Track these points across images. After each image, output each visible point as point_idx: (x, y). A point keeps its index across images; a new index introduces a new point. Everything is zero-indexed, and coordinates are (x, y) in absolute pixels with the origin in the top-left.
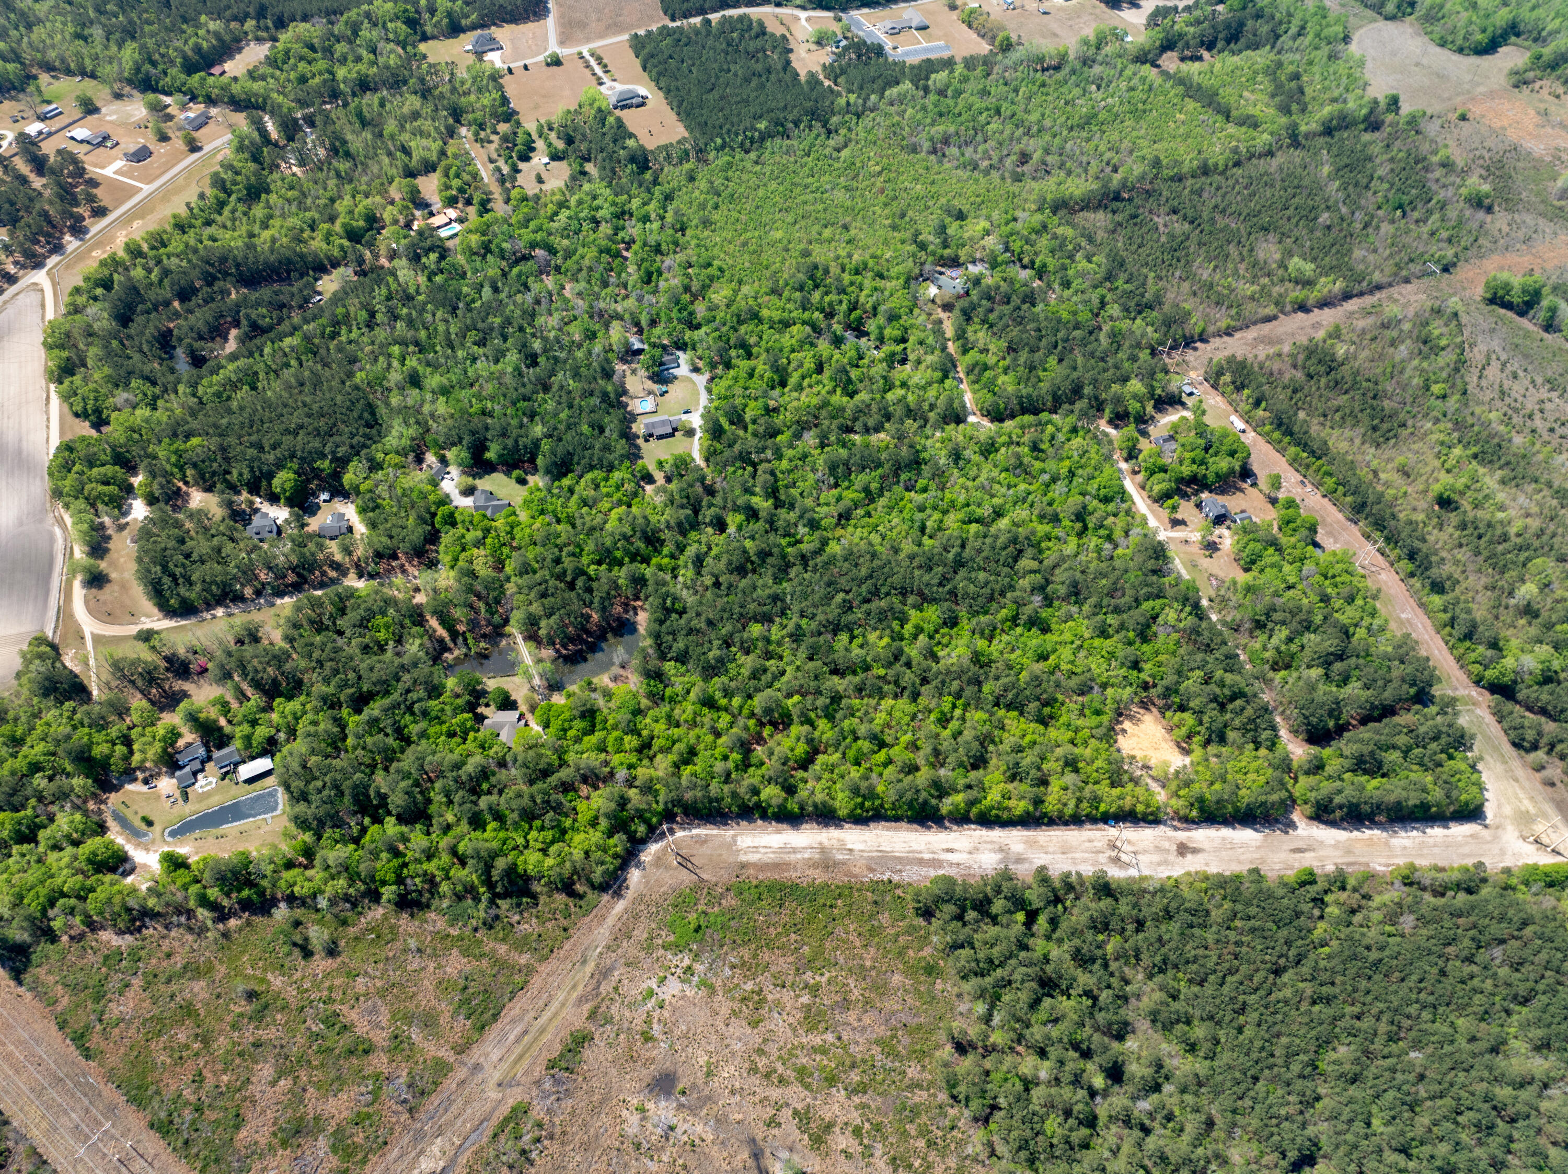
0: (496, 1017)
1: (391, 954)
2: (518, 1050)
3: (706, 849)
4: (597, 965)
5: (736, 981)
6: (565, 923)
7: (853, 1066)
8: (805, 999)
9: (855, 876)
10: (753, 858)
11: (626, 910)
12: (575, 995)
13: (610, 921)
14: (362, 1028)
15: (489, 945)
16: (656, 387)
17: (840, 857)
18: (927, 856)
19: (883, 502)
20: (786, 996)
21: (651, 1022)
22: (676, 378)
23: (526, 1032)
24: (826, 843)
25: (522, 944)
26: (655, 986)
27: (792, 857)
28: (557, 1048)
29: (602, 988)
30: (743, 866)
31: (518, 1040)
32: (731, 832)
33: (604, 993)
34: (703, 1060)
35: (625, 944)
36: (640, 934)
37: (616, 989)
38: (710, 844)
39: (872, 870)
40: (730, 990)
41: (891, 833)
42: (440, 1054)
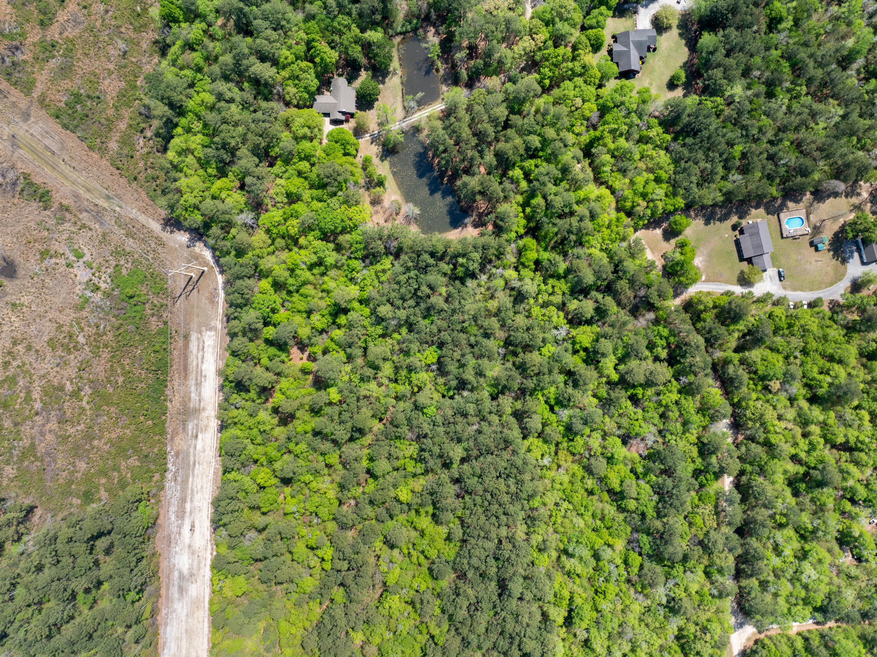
0: (65, 127)
1: (123, 30)
2: (40, 148)
3: (204, 302)
4: (105, 209)
5: (86, 329)
6: (142, 177)
7: (16, 424)
8: (69, 387)
9: (172, 439)
10: (193, 346)
11: (151, 232)
12: (81, 192)
13: (142, 218)
14: (62, 16)
15: (126, 113)
16: (827, 236)
17: (190, 426)
18: (188, 506)
19: (610, 510)
20: (71, 371)
21: (56, 257)
22: (844, 261)
23: (53, 153)
24: (204, 414)
25: (126, 141)
26: (85, 259)
27: (192, 382)
28: (37, 180)
29: (85, 214)
30: (186, 337)
31: (47, 147)
32: (219, 326)
33: (81, 217)
34: (25, 300)
35: (122, 232)
36: (130, 244)
37: (84, 226)
38: (209, 306)
39: (177, 455)
40: (78, 323)
41: (211, 476)
42: (38, 84)
